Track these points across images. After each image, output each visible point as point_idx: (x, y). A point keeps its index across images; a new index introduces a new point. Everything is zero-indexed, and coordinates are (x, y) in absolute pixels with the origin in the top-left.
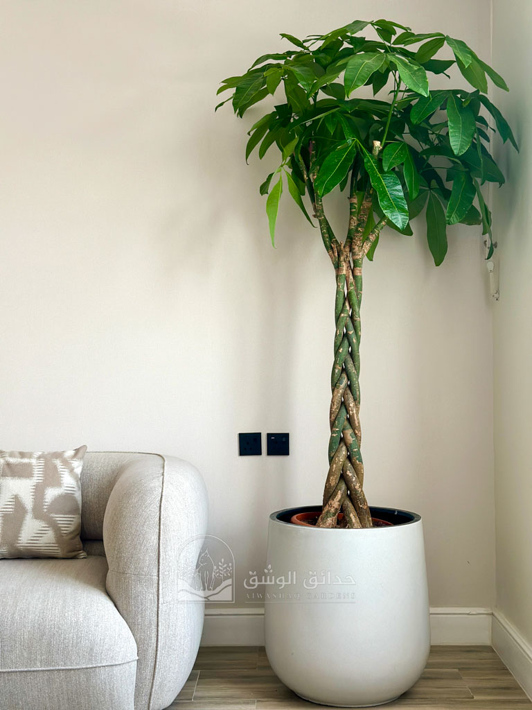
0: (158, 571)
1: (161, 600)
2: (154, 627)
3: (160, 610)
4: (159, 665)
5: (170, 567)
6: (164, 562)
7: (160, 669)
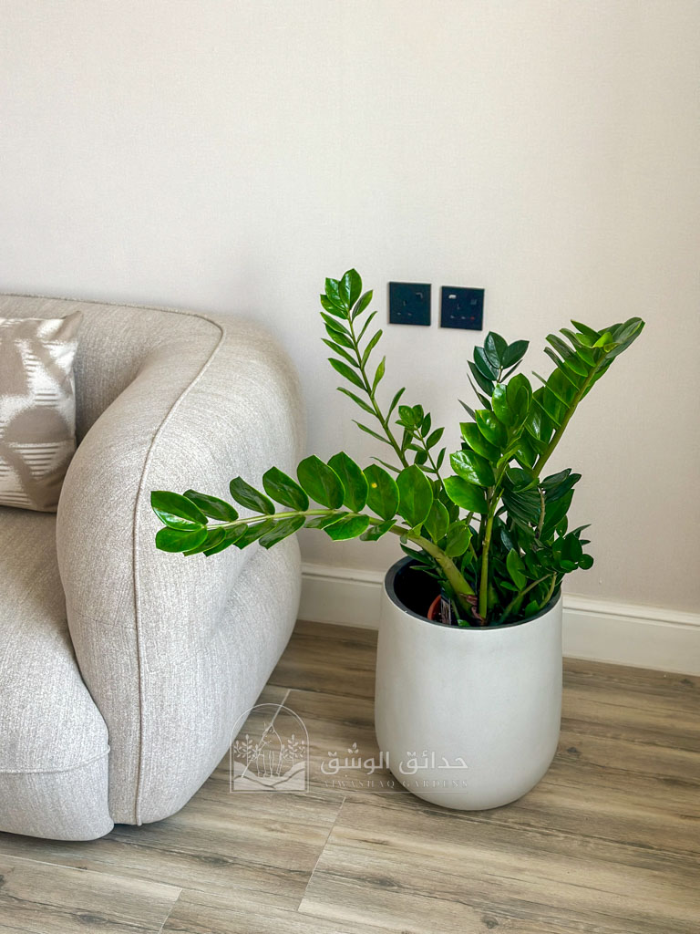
0: (136, 621)
1: (144, 667)
2: (134, 707)
3: (143, 683)
4: (146, 765)
5: (158, 614)
6: (147, 607)
7: (150, 769)
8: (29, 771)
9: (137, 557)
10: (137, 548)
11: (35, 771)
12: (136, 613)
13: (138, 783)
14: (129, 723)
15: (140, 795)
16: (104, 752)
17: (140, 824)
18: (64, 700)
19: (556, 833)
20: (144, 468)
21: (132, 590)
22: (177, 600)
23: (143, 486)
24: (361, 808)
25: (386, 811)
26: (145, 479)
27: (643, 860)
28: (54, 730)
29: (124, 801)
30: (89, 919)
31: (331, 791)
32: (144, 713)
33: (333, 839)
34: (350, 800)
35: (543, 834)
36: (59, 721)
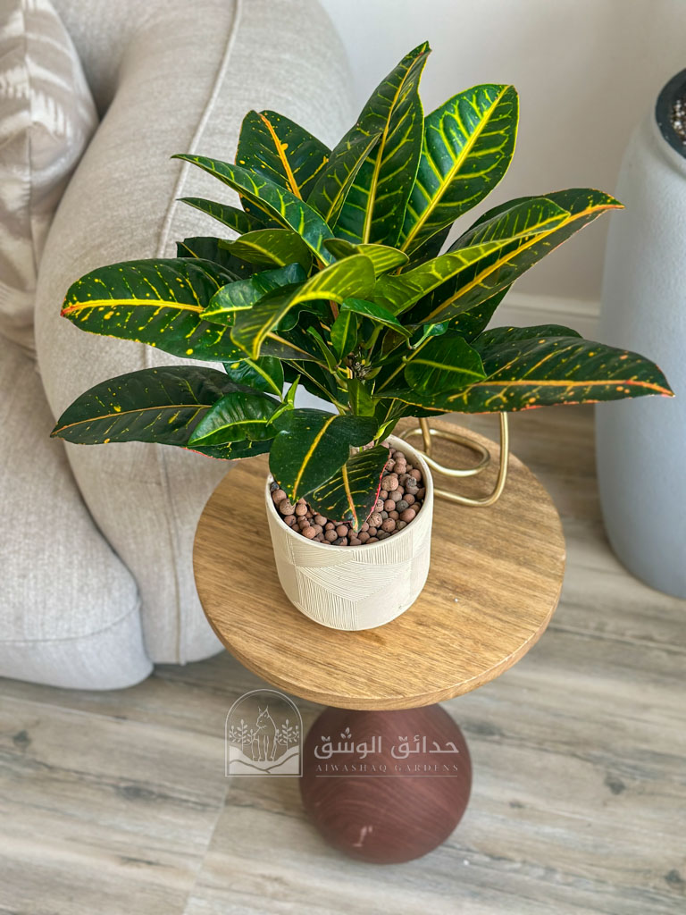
0: (159, 476)
1: (175, 522)
2: (166, 562)
3: (175, 539)
5: (188, 466)
6: (172, 459)
12: (158, 467)
13: (179, 633)
16: (134, 608)
17: (184, 663)
18: (76, 562)
29: (164, 647)
30: (136, 793)
32: (178, 568)
36: (72, 588)
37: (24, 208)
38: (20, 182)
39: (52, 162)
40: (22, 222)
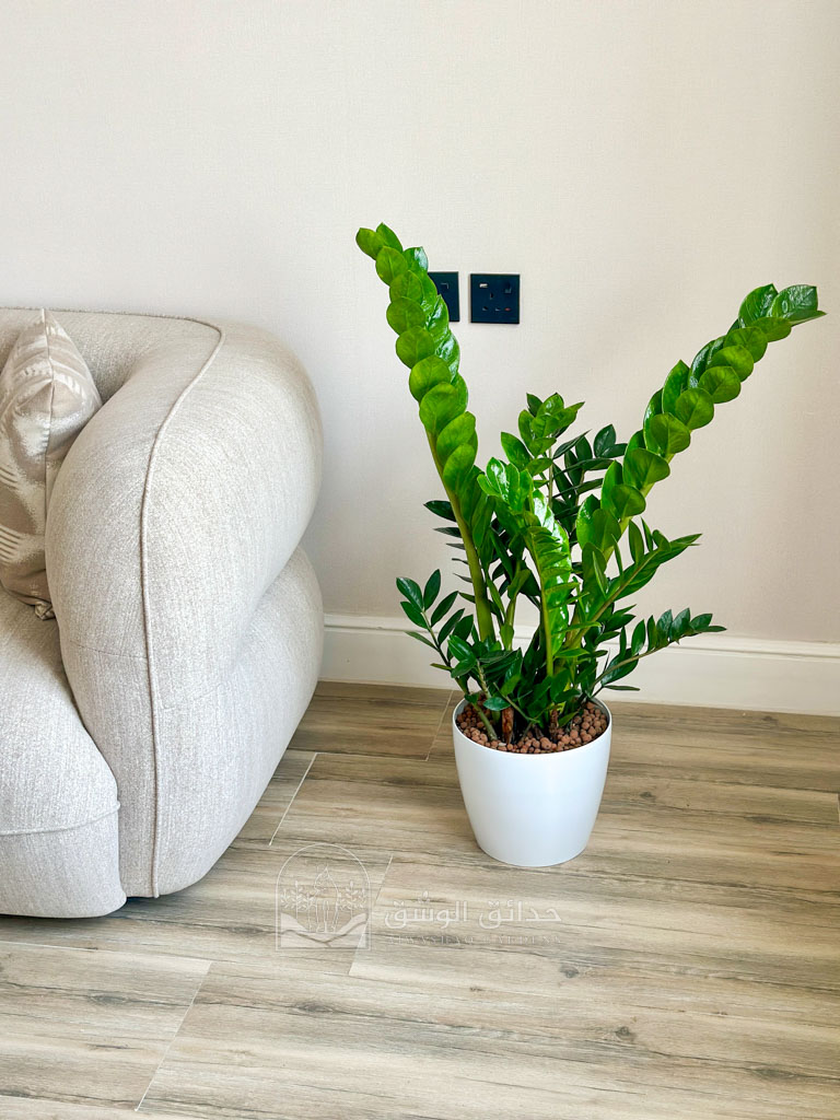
0: (147, 648)
1: (157, 703)
2: (147, 752)
3: (157, 722)
4: (163, 821)
5: (172, 639)
6: (159, 630)
7: (167, 827)
8: (28, 831)
9: (146, 571)
10: (146, 560)
11: (35, 830)
12: (146, 637)
13: (154, 844)
14: (142, 773)
15: (157, 857)
16: (114, 807)
17: (157, 896)
18: (65, 747)
19: (636, 879)
20: (149, 466)
21: (140, 611)
22: (191, 622)
23: (149, 488)
24: (411, 867)
25: (440, 869)
26: (150, 479)
27: (735, 899)
28: (55, 782)
29: (138, 868)
31: (376, 852)
32: (159, 757)
33: (381, 900)
34: (397, 860)
35: (620, 880)
36: (60, 771)
37: (41, 454)
38: (41, 429)
39: (68, 414)
40: (39, 468)
